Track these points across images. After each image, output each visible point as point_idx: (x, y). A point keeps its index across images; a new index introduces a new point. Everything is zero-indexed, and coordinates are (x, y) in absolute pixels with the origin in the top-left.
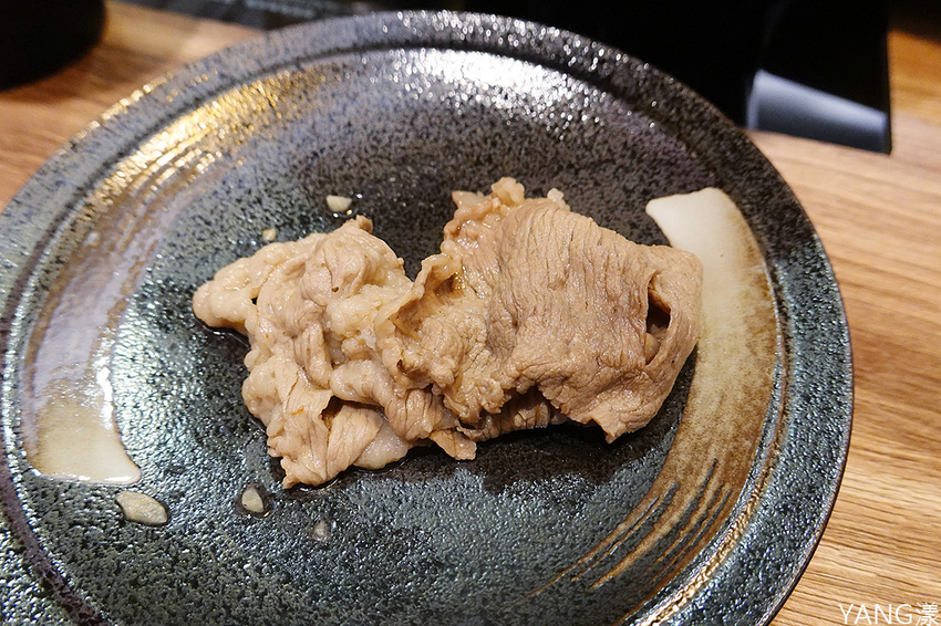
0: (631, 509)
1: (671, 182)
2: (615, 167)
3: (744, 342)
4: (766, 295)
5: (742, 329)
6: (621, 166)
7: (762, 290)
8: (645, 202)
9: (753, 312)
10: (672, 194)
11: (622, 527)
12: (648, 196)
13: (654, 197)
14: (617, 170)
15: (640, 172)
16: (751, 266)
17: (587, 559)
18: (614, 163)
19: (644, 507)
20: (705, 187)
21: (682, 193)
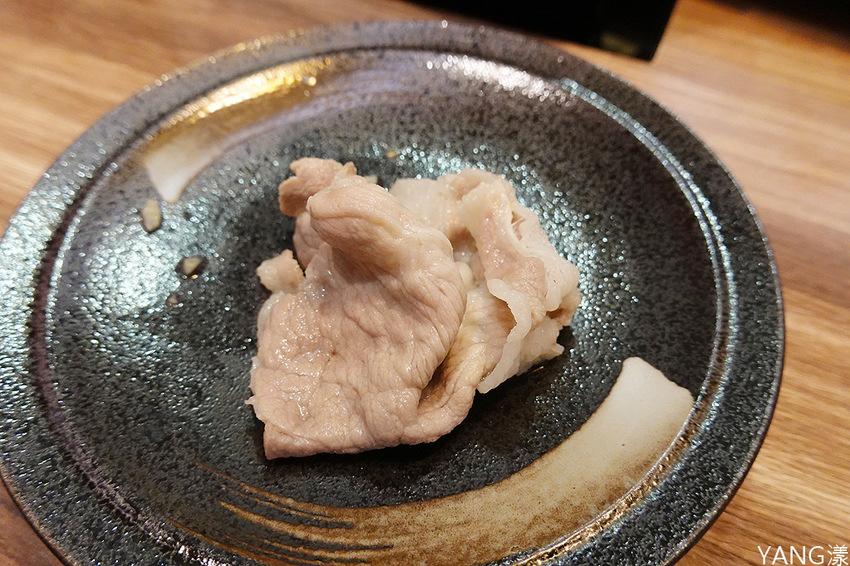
0: (311, 500)
1: (668, 360)
2: (647, 310)
3: (537, 512)
4: (603, 504)
5: (552, 504)
6: (652, 315)
7: (606, 498)
8: (633, 354)
9: (577, 503)
10: (658, 368)
11: (290, 501)
12: (641, 352)
13: (643, 358)
14: (646, 314)
15: (658, 332)
16: (629, 475)
17: (247, 489)
18: (650, 308)
19: (316, 509)
20: (687, 388)
21: (665, 375)
